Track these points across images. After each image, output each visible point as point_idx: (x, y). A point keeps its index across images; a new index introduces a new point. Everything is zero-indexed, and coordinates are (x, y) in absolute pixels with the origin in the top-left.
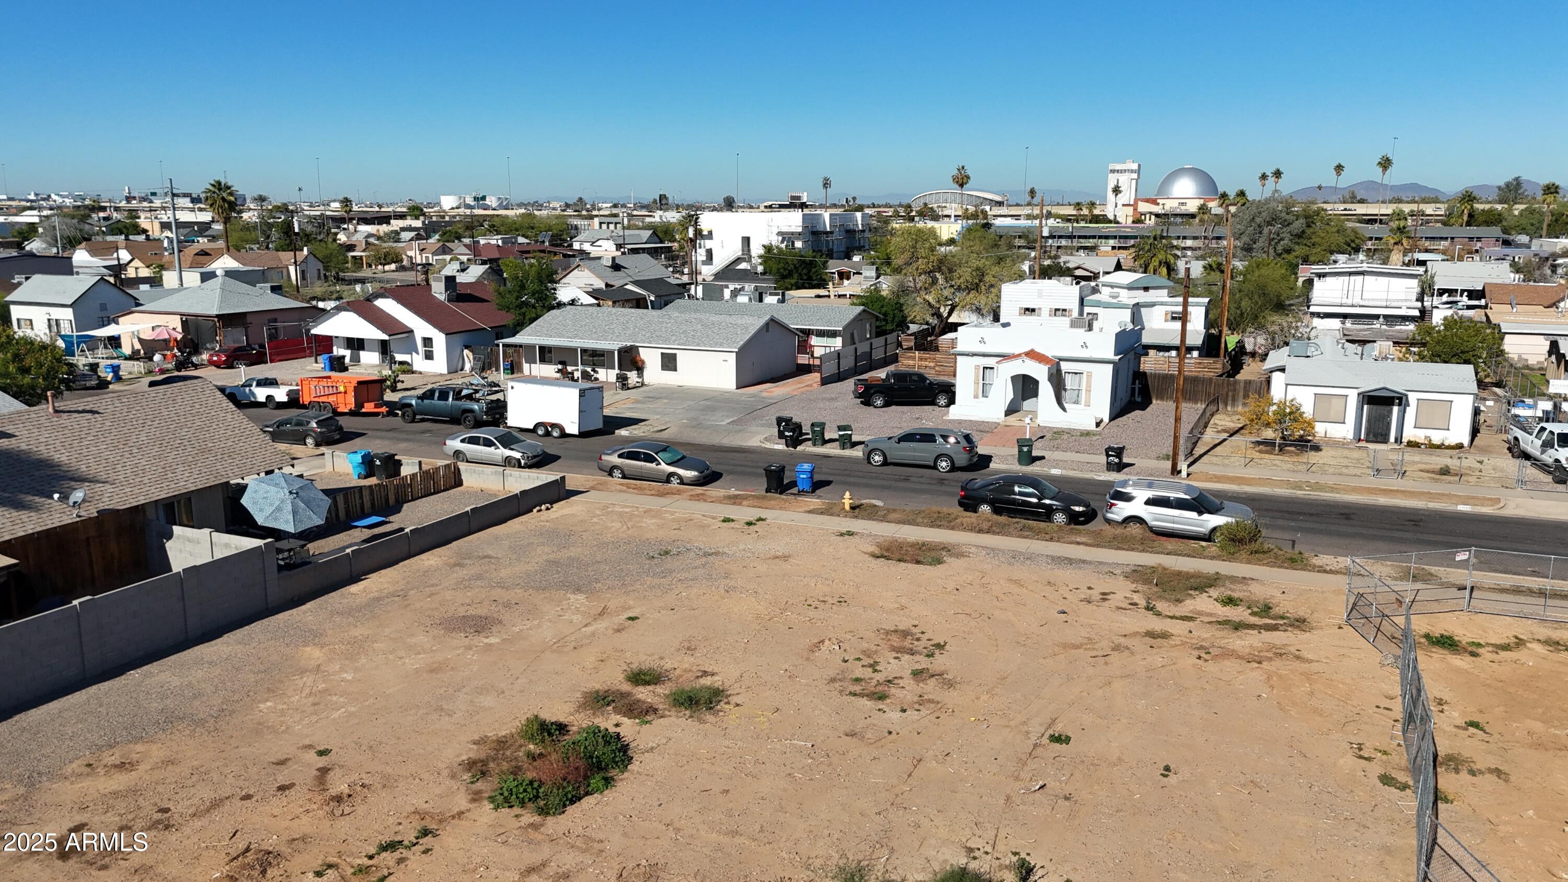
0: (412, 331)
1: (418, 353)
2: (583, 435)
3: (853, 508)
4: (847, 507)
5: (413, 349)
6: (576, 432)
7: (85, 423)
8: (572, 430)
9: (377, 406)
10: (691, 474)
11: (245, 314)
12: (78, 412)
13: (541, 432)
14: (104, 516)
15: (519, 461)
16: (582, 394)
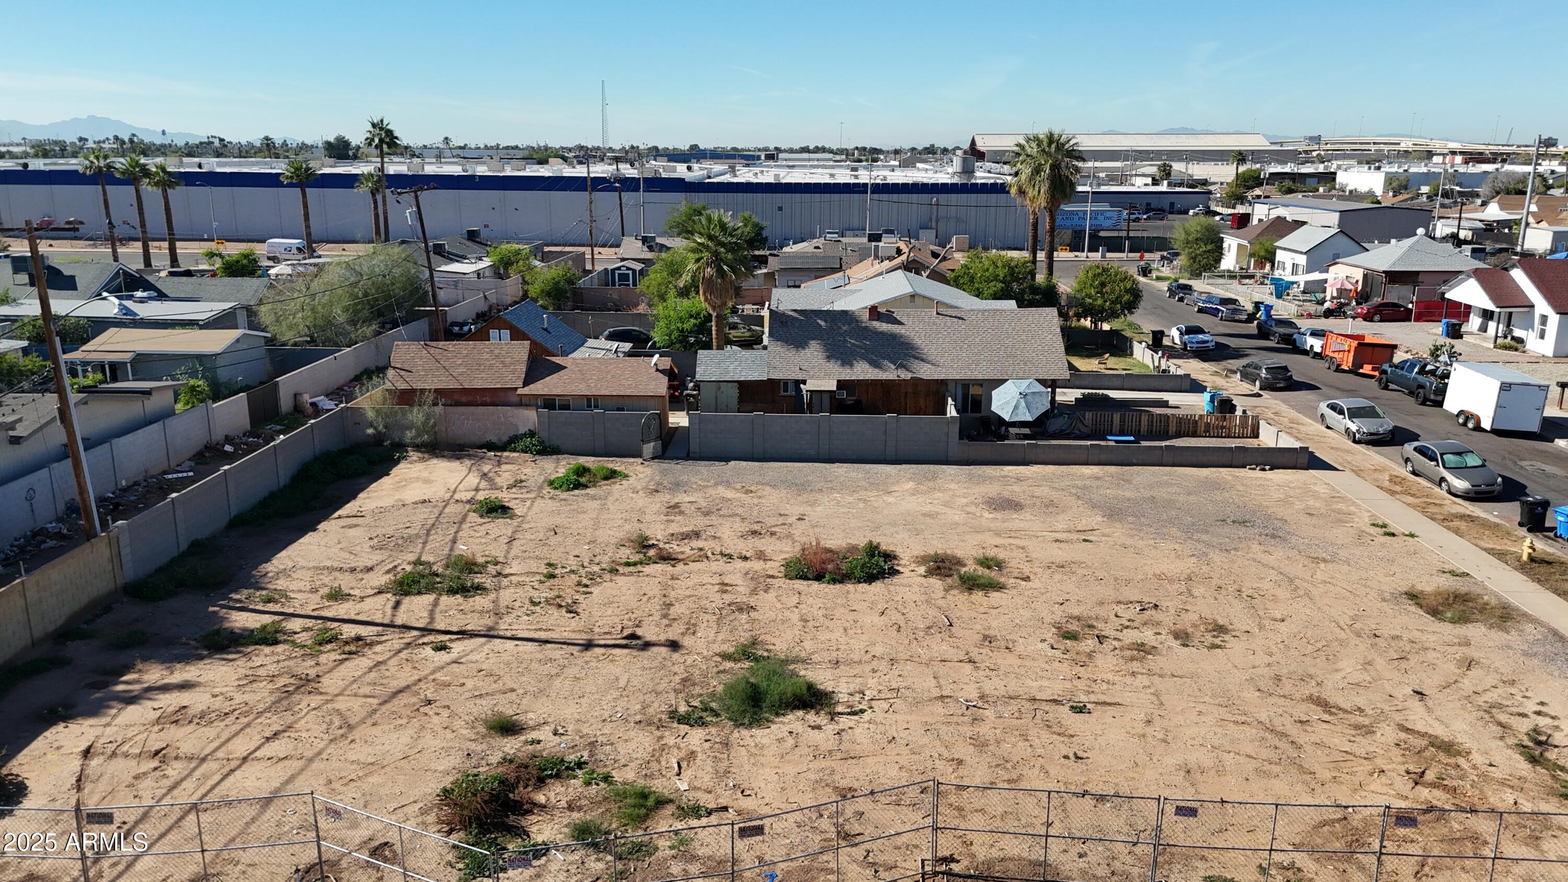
0: (1533, 306)
1: (1533, 330)
2: (1494, 431)
3: (1532, 559)
4: (1525, 557)
5: (1529, 326)
6: (1488, 428)
7: (949, 324)
8: (1486, 424)
9: (1373, 369)
10: (1461, 484)
11: (1417, 273)
12: (951, 316)
13: (1461, 421)
14: (916, 381)
15: (1354, 434)
16: (1505, 387)
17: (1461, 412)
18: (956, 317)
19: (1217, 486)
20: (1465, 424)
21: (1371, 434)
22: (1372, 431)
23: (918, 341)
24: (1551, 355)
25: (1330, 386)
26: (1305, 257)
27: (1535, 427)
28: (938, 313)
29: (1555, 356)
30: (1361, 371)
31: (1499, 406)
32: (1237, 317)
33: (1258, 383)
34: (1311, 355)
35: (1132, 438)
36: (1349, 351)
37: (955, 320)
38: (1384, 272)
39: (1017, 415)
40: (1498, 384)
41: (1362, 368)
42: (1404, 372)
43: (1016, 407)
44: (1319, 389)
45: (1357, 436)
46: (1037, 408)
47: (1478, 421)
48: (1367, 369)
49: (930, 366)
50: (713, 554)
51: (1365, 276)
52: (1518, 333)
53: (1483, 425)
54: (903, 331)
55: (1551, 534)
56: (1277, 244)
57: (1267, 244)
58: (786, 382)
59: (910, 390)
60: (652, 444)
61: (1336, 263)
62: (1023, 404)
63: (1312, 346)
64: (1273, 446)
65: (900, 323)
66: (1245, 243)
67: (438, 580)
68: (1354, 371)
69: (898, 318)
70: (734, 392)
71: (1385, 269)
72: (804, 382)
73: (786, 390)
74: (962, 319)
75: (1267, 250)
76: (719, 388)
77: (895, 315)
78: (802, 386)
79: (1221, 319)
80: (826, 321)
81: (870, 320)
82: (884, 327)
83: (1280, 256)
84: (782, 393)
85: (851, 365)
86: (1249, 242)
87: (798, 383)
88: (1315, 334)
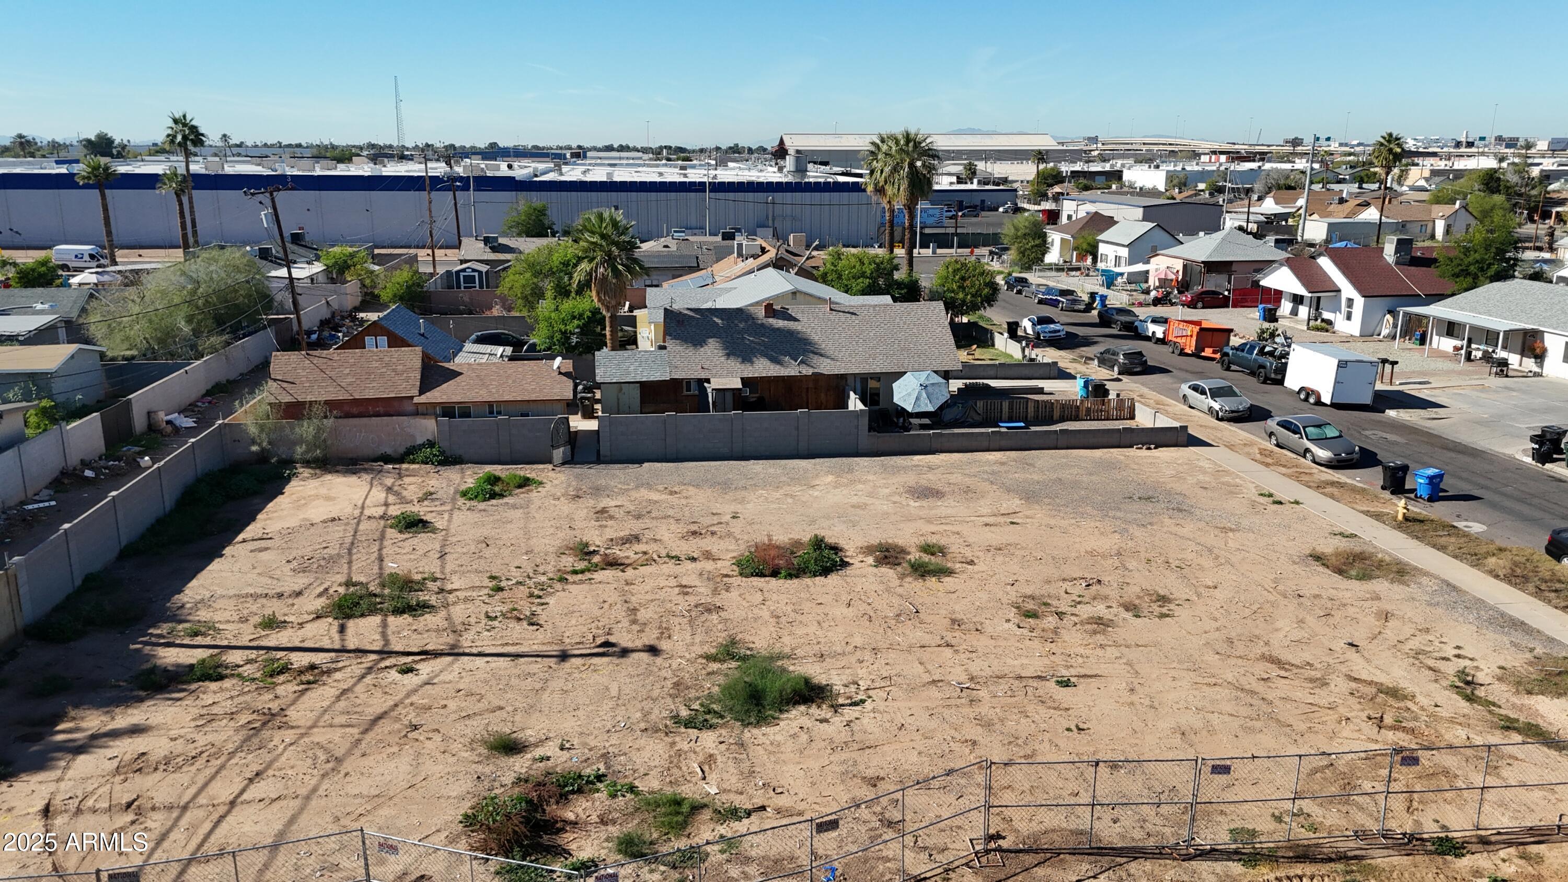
0: (1339, 291)
1: (1340, 312)
2: (1334, 405)
3: (1406, 519)
4: (1400, 517)
5: (1336, 309)
6: (1328, 401)
7: (843, 319)
8: (1326, 399)
9: (1214, 352)
10: (1323, 454)
11: (1231, 263)
12: (844, 312)
13: (1302, 396)
14: (817, 377)
15: (1217, 412)
16: (1342, 365)
17: (1302, 389)
18: (848, 313)
19: (1112, 465)
20: (1306, 400)
21: (1233, 412)
22: (1233, 409)
23: (815, 337)
24: (1358, 334)
25: (1180, 369)
26: (1127, 250)
27: (1367, 400)
28: (831, 310)
29: (1361, 336)
30: (1203, 354)
31: (1337, 382)
32: (1076, 307)
33: (1116, 368)
34: (1153, 341)
35: (1022, 424)
36: (1191, 336)
37: (849, 315)
38: (1203, 262)
39: (919, 406)
40: (1335, 362)
41: (1204, 351)
42: (1244, 354)
43: (917, 399)
44: (1169, 371)
45: (1220, 414)
46: (937, 399)
47: (1318, 397)
48: (1208, 352)
49: (829, 361)
50: (659, 557)
51: (1185, 266)
52: (1326, 315)
53: (1323, 400)
54: (799, 328)
55: (1412, 496)
56: (1099, 238)
57: (1090, 239)
58: (688, 382)
59: (811, 385)
60: (561, 449)
61: (1157, 255)
62: (924, 395)
63: (1154, 333)
64: (1151, 426)
65: (795, 320)
66: (1068, 237)
67: (378, 600)
68: (1196, 355)
69: (793, 314)
70: (636, 393)
71: (1203, 259)
72: (708, 381)
73: (689, 389)
74: (855, 314)
75: (1089, 244)
76: (621, 390)
77: (789, 312)
78: (706, 385)
79: (1062, 310)
80: (722, 320)
81: (766, 317)
82: (780, 323)
83: (1103, 249)
84: (685, 393)
85: (752, 363)
86: (1072, 236)
87: (701, 382)
88: (1155, 321)
